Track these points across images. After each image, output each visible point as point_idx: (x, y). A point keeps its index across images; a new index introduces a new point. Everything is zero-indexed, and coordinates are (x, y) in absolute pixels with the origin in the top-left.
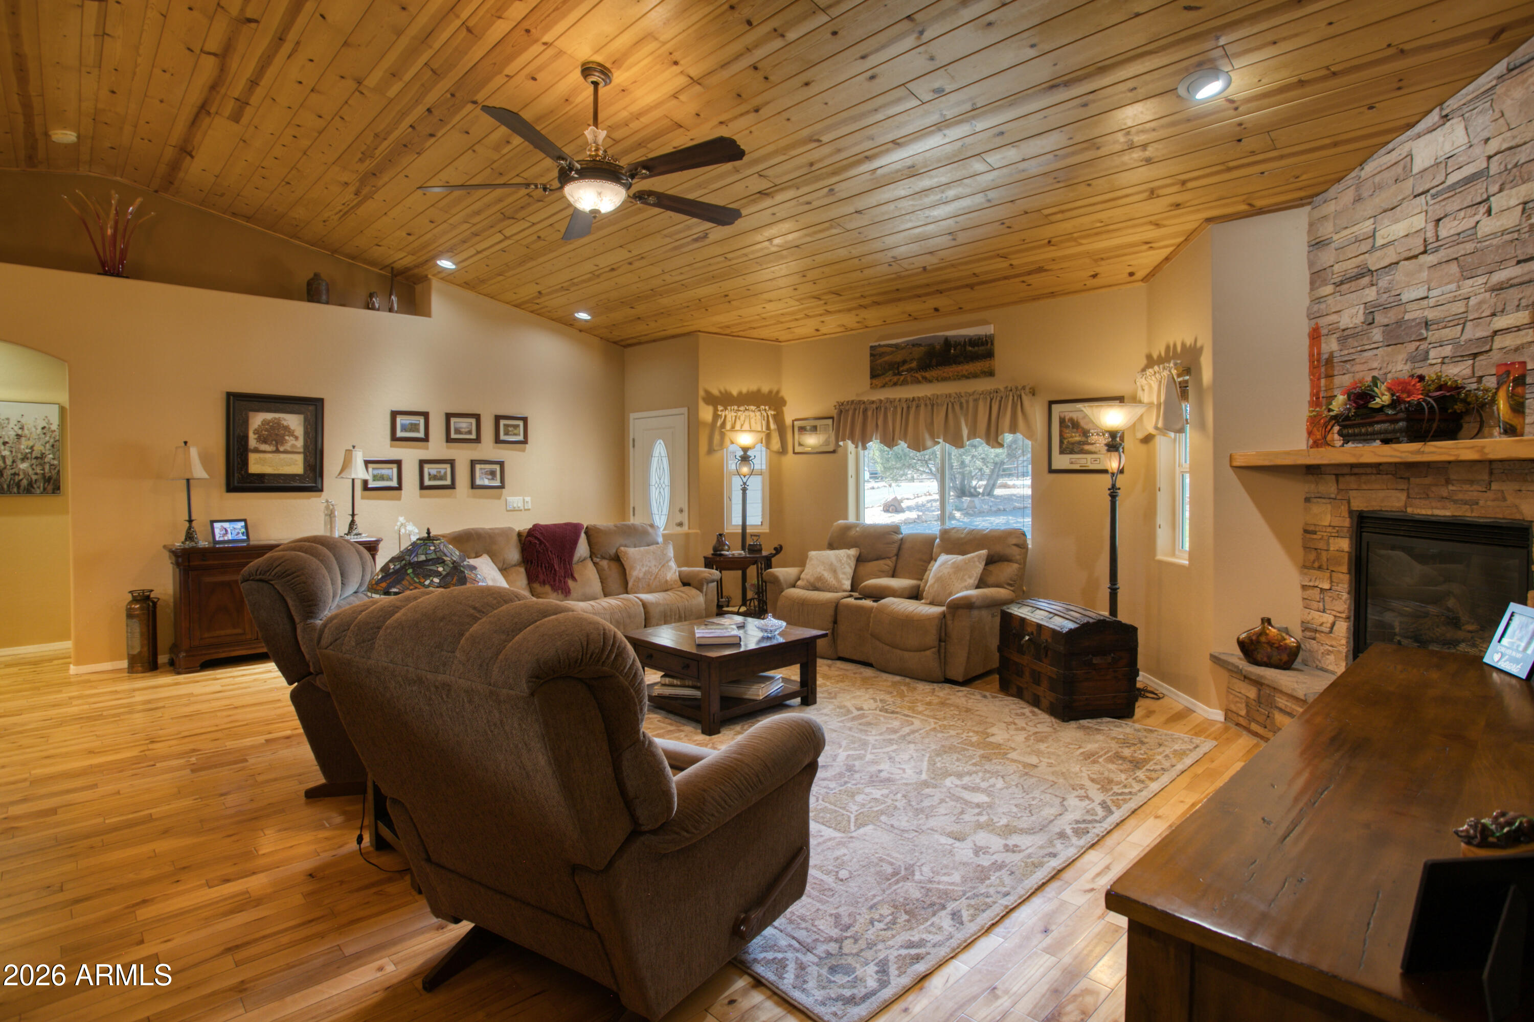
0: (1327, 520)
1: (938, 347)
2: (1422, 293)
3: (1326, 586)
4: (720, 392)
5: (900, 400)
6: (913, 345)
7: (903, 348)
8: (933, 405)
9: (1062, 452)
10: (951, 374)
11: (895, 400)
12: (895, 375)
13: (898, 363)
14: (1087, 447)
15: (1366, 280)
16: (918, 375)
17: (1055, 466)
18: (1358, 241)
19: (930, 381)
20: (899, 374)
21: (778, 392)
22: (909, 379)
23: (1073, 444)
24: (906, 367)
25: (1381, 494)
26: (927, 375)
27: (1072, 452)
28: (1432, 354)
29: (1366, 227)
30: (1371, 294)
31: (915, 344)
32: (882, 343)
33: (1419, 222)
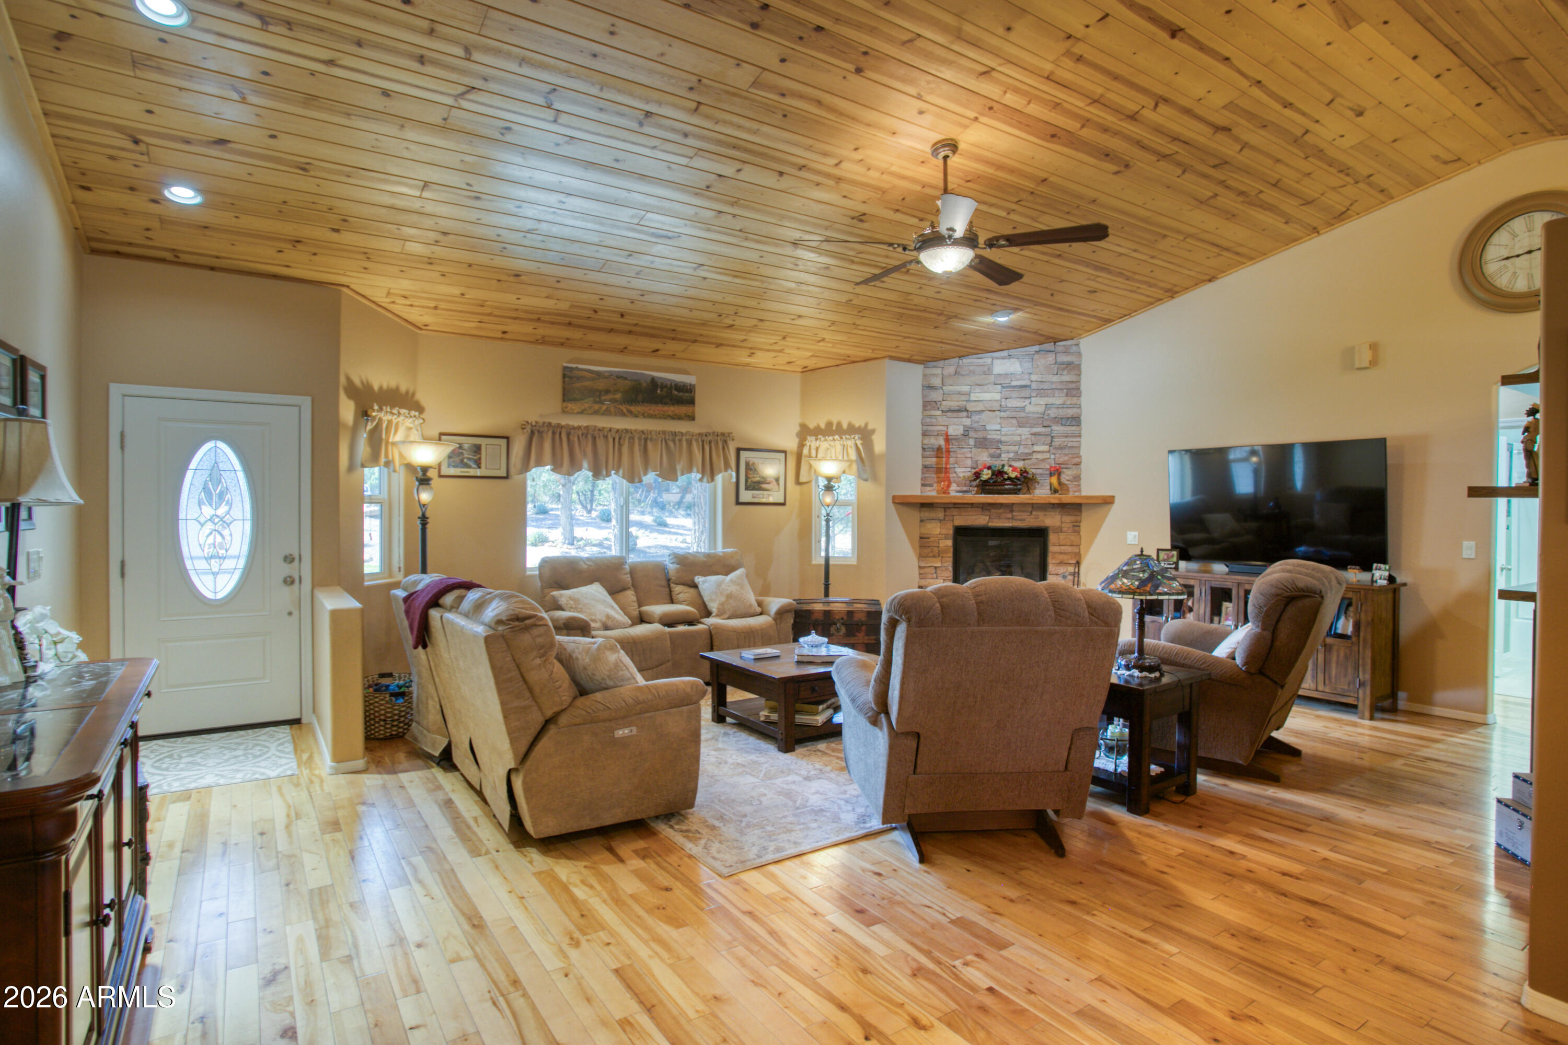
0: (937, 531)
1: (644, 385)
2: (998, 427)
3: (939, 565)
4: (362, 382)
5: (610, 430)
6: (618, 377)
7: (606, 378)
8: (646, 440)
9: (747, 489)
10: (657, 412)
11: (603, 428)
12: (595, 402)
13: (600, 392)
14: (764, 486)
15: (965, 414)
16: (624, 408)
17: (742, 500)
18: (959, 393)
19: (636, 416)
20: (601, 402)
21: (413, 394)
22: (612, 409)
23: (755, 483)
24: (609, 396)
25: (974, 517)
26: (633, 409)
27: (754, 489)
28: (1003, 455)
29: (966, 389)
30: (968, 422)
31: (620, 377)
32: (581, 366)
33: (997, 396)
